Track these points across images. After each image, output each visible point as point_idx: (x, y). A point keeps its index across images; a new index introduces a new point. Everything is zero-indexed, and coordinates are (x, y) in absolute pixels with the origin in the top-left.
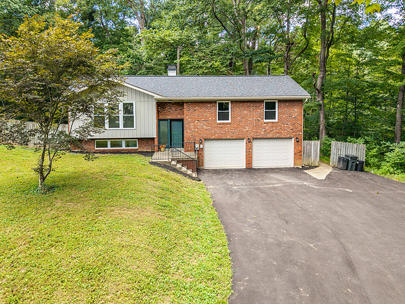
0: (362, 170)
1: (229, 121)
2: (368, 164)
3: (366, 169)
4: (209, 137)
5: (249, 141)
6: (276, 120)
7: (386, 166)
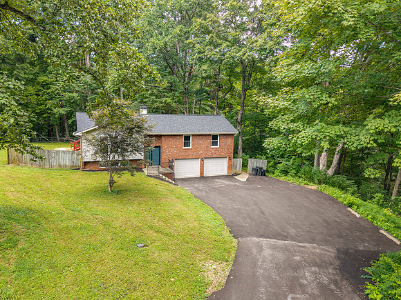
0: (265, 175)
1: (190, 147)
2: (268, 171)
3: (267, 174)
4: (178, 157)
5: (202, 160)
6: (218, 146)
7: (277, 172)
